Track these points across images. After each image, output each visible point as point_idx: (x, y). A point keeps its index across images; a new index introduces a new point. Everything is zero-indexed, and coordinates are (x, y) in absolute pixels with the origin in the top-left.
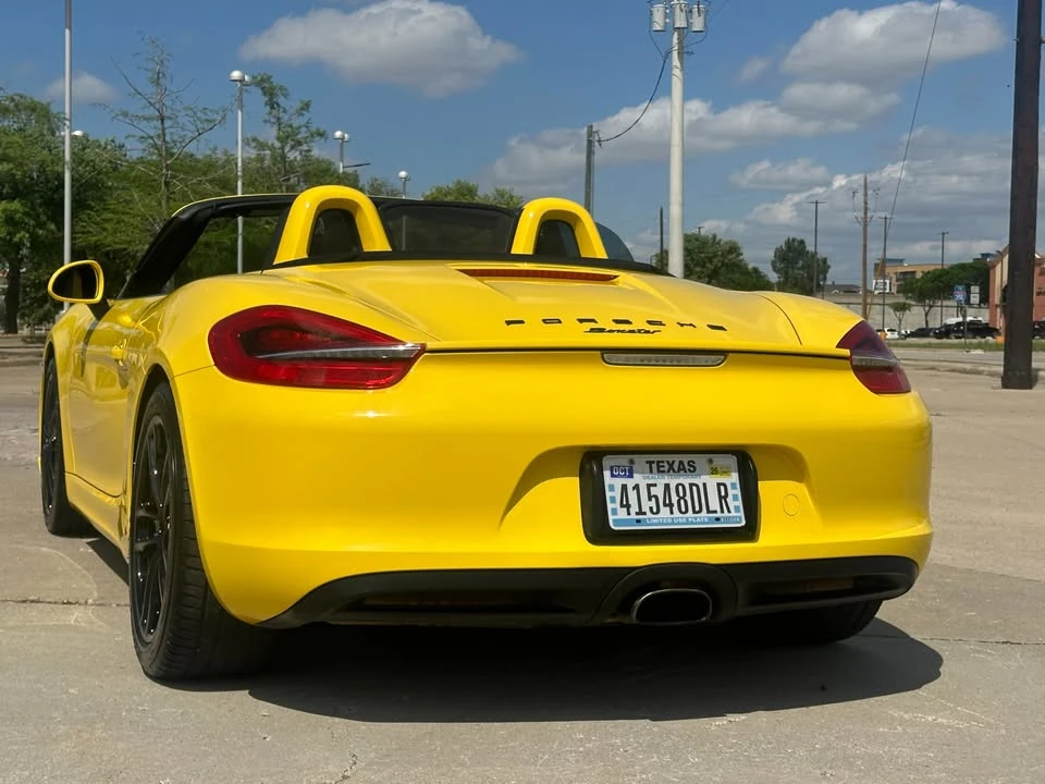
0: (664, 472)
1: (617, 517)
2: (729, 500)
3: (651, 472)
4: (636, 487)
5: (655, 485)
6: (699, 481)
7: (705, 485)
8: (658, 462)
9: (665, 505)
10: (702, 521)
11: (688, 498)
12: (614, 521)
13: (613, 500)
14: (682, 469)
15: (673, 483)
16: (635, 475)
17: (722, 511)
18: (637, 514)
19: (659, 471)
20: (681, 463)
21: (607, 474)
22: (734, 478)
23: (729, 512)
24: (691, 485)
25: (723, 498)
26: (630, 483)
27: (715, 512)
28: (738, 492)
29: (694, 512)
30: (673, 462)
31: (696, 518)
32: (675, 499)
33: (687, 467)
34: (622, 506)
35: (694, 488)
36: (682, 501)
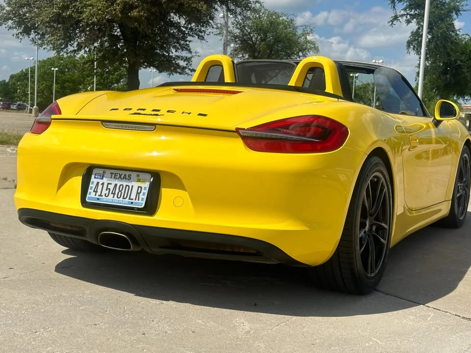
0: (117, 178)
1: (90, 196)
2: (141, 195)
3: (111, 178)
4: (103, 184)
5: (111, 184)
6: (130, 184)
7: (132, 186)
8: (115, 174)
9: (112, 193)
10: (125, 203)
11: (123, 192)
12: (88, 197)
13: (92, 188)
14: (125, 178)
15: (119, 183)
16: (104, 178)
17: (135, 200)
18: (99, 196)
19: (115, 178)
20: (125, 175)
21: (93, 176)
22: (146, 185)
23: (138, 200)
24: (126, 186)
25: (138, 193)
26: (101, 181)
27: (132, 199)
28: (146, 192)
29: (123, 198)
30: (122, 174)
31: (123, 201)
32: (117, 193)
33: (127, 177)
34: (94, 191)
35: (127, 187)
36: (120, 193)
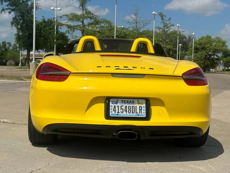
0: (126, 103)
1: (112, 113)
2: (142, 110)
3: (122, 103)
4: (118, 106)
5: (123, 106)
6: (135, 106)
7: (136, 107)
8: (124, 101)
9: (125, 111)
10: (134, 115)
11: (131, 109)
12: (111, 114)
13: (112, 109)
14: (130, 102)
15: (128, 106)
16: (118, 103)
17: (140, 113)
18: (117, 113)
19: (124, 103)
20: (130, 101)
21: (111, 103)
22: (144, 105)
23: (142, 113)
24: (132, 106)
25: (140, 110)
26: (116, 105)
27: (138, 113)
28: (145, 109)
29: (132, 113)
30: (128, 101)
31: (133, 115)
32: (128, 109)
33: (132, 102)
34: (114, 111)
35: (133, 107)
36: (130, 110)
